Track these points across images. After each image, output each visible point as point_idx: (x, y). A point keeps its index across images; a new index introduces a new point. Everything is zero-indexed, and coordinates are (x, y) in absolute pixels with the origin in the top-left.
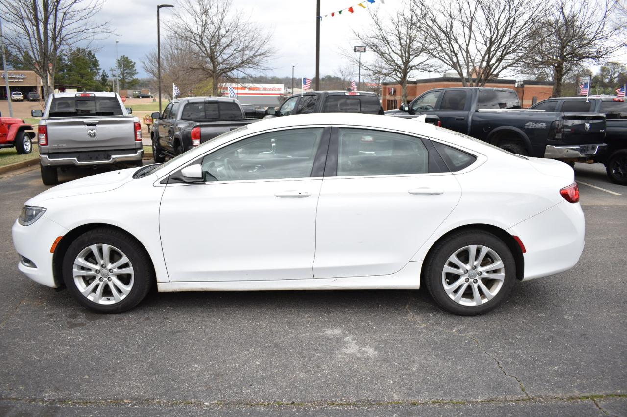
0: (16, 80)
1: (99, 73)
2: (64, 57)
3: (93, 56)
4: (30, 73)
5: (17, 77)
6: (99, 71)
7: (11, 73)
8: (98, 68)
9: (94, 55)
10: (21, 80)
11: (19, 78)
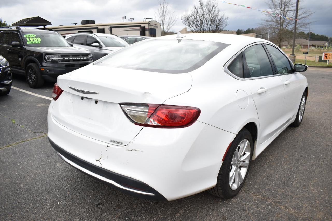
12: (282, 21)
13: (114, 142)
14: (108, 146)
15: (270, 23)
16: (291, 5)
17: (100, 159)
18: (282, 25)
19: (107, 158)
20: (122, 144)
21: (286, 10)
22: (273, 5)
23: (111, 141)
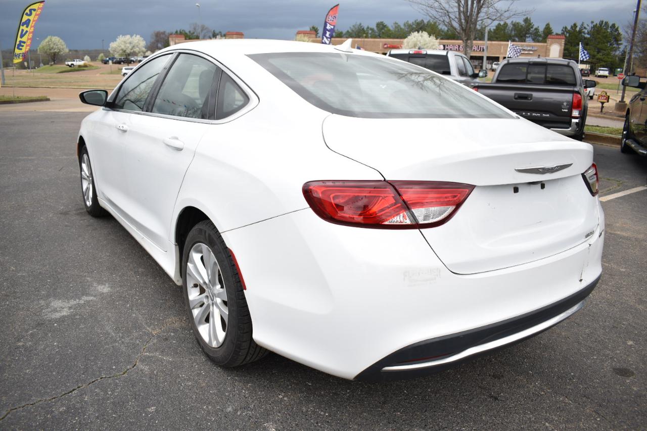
0: (526, 52)
1: (620, 48)
2: (584, 30)
3: (617, 30)
4: (542, 45)
5: (529, 48)
6: (620, 46)
7: (523, 45)
8: (619, 42)
9: (618, 28)
10: (531, 52)
11: (529, 50)
13: (589, 235)
14: (590, 245)
17: (582, 274)
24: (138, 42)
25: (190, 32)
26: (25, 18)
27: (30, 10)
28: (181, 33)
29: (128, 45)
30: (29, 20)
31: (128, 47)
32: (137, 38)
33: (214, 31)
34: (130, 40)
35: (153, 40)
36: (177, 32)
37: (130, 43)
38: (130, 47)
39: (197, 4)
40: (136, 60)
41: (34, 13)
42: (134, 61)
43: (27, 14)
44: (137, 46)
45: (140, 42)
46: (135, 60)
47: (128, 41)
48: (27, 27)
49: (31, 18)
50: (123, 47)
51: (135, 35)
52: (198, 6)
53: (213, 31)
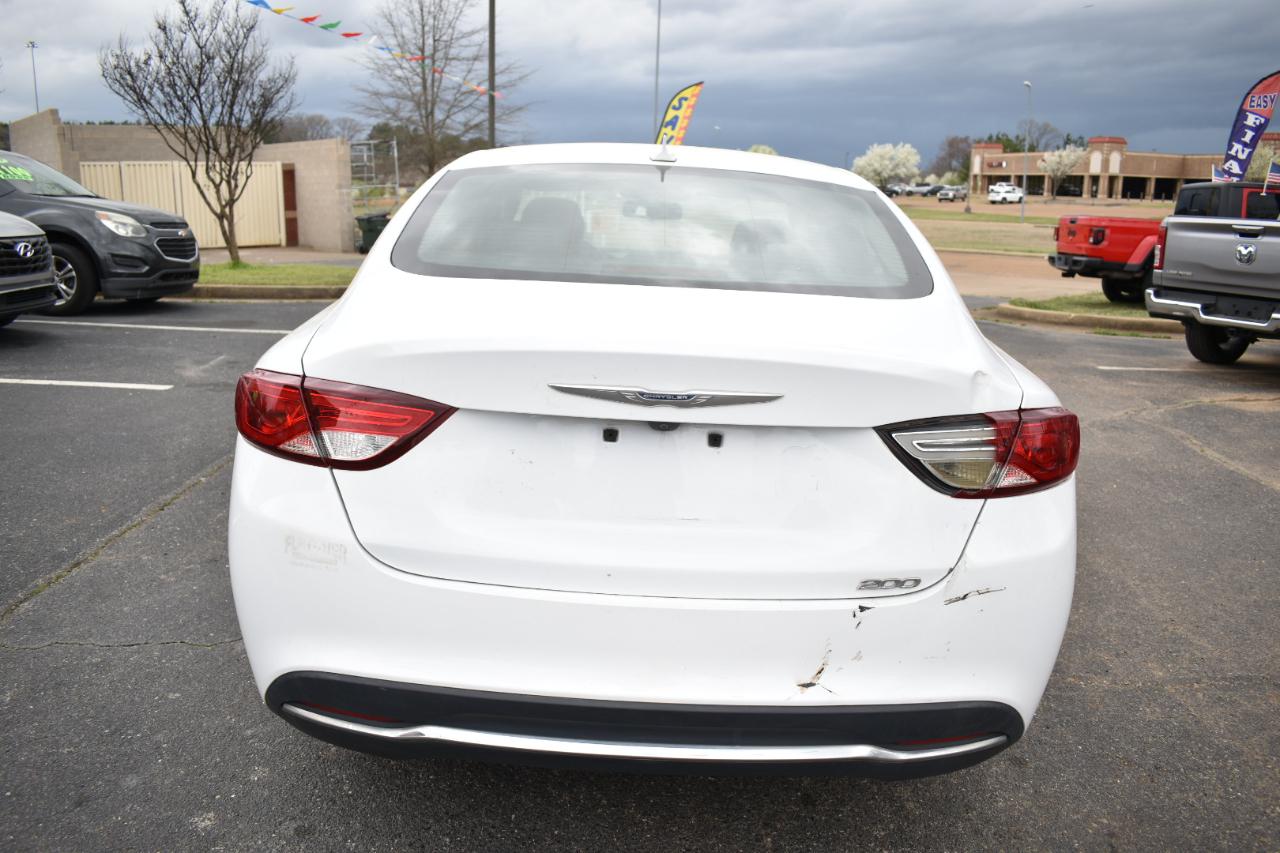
12: (429, 98)
13: (880, 584)
14: (862, 609)
15: (391, 103)
16: (457, 39)
17: (820, 672)
18: (432, 113)
19: (855, 658)
20: (917, 582)
21: (440, 55)
22: (395, 36)
23: (865, 585)
24: (906, 158)
25: (1017, 137)
26: (671, 114)
27: (680, 101)
28: (998, 139)
29: (887, 162)
30: (676, 118)
31: (887, 166)
32: (905, 149)
33: (1068, 135)
34: (893, 152)
35: (943, 154)
36: (990, 138)
37: (892, 159)
38: (890, 167)
39: (1026, 82)
40: (903, 191)
41: (684, 103)
42: (897, 193)
43: (675, 108)
44: (904, 165)
45: (909, 157)
46: (900, 191)
47: (888, 156)
48: (673, 129)
49: (680, 113)
50: (877, 165)
51: (902, 144)
52: (1028, 86)
53: (1065, 136)
